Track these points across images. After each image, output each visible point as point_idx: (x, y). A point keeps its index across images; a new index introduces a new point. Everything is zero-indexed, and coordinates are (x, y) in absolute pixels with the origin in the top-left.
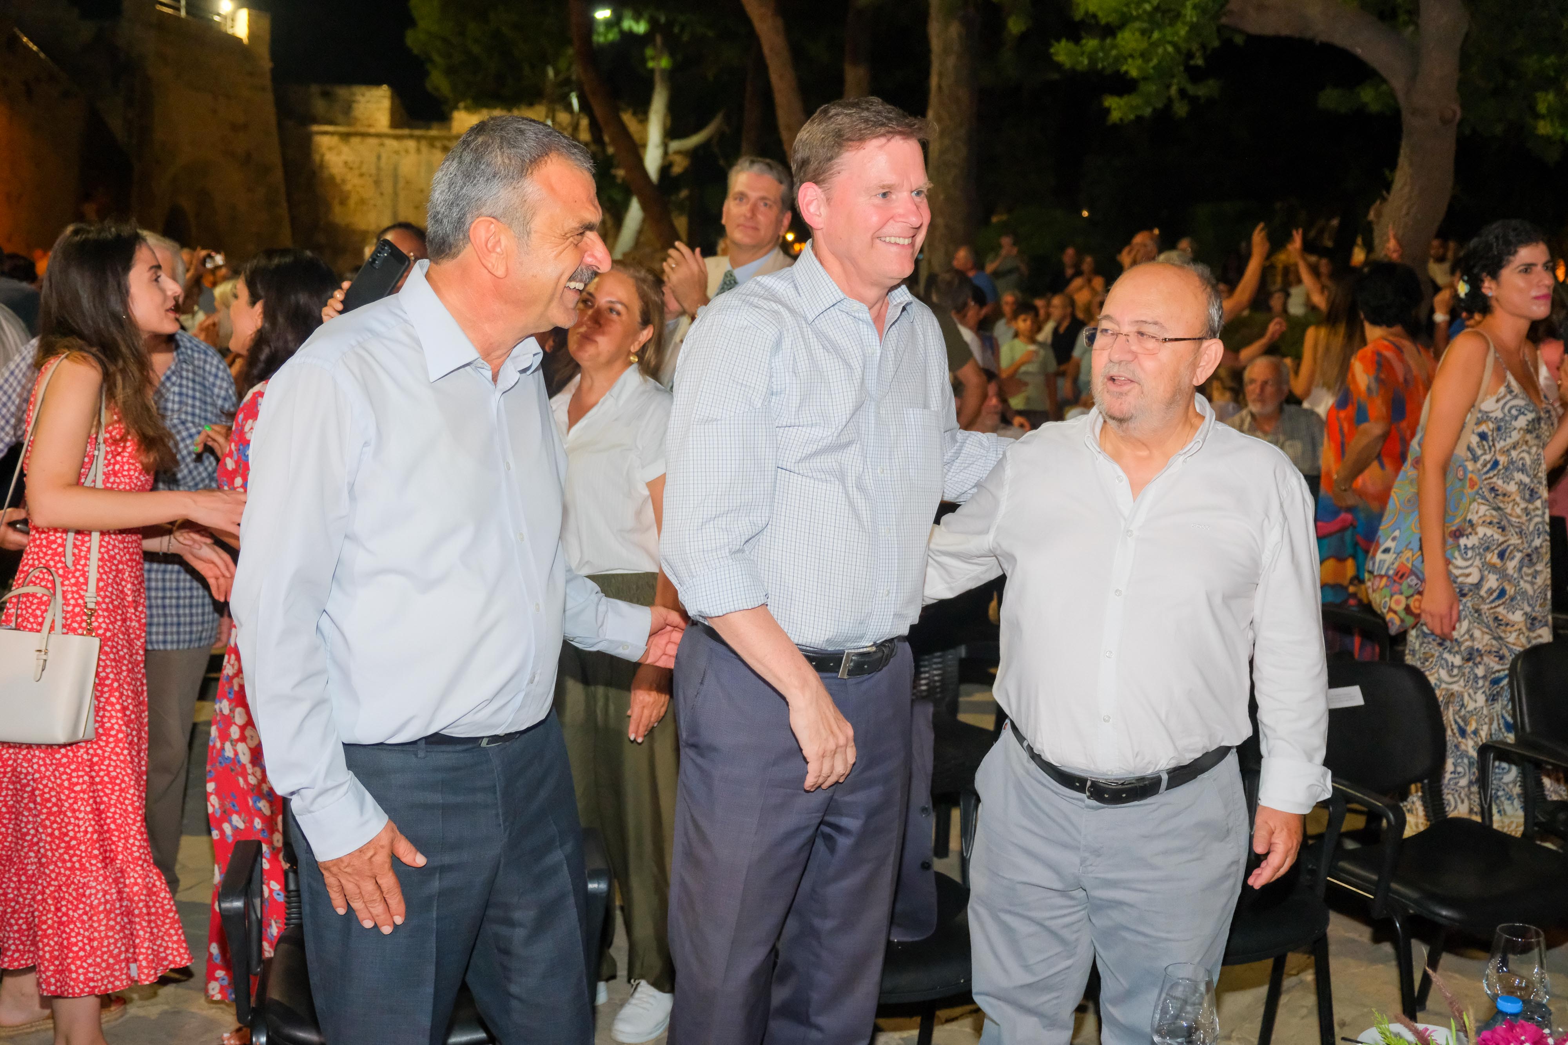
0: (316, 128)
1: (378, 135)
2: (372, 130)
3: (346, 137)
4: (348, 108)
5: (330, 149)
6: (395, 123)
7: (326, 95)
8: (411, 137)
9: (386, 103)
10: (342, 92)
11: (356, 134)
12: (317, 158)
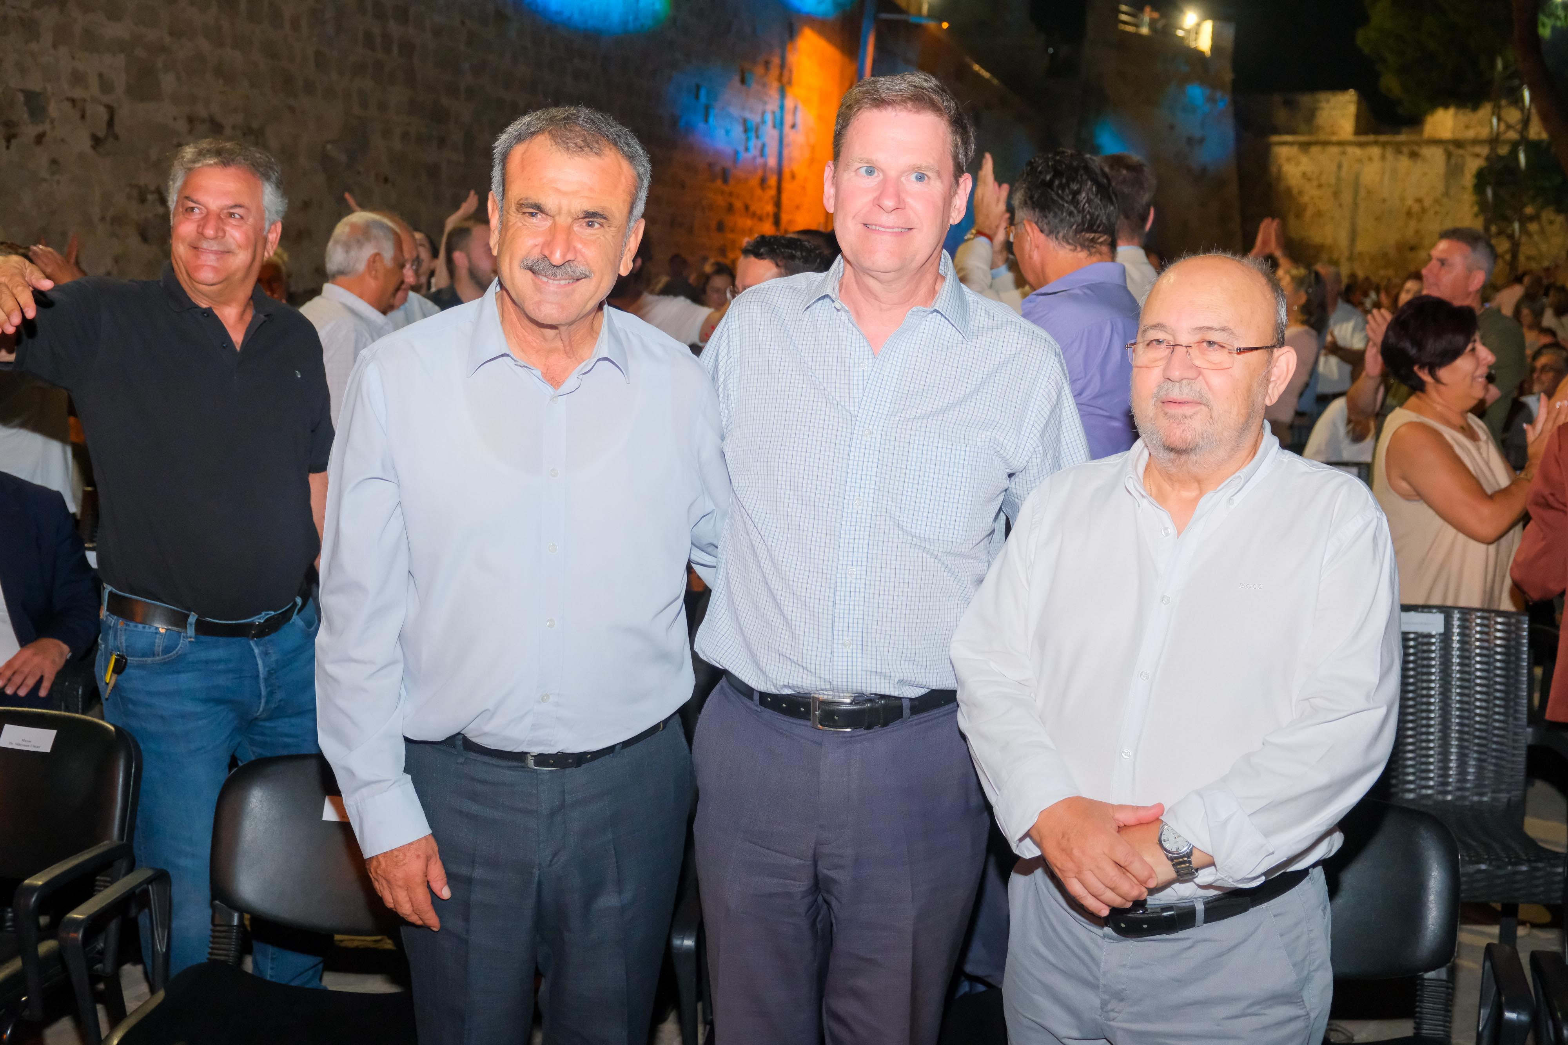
0: (1275, 138)
1: (1340, 143)
2: (1334, 138)
3: (1305, 146)
4: (1311, 115)
5: (1289, 159)
6: (1359, 130)
7: (1289, 104)
8: (1376, 143)
9: (1352, 109)
10: (1305, 99)
11: (1316, 143)
12: (1274, 170)
